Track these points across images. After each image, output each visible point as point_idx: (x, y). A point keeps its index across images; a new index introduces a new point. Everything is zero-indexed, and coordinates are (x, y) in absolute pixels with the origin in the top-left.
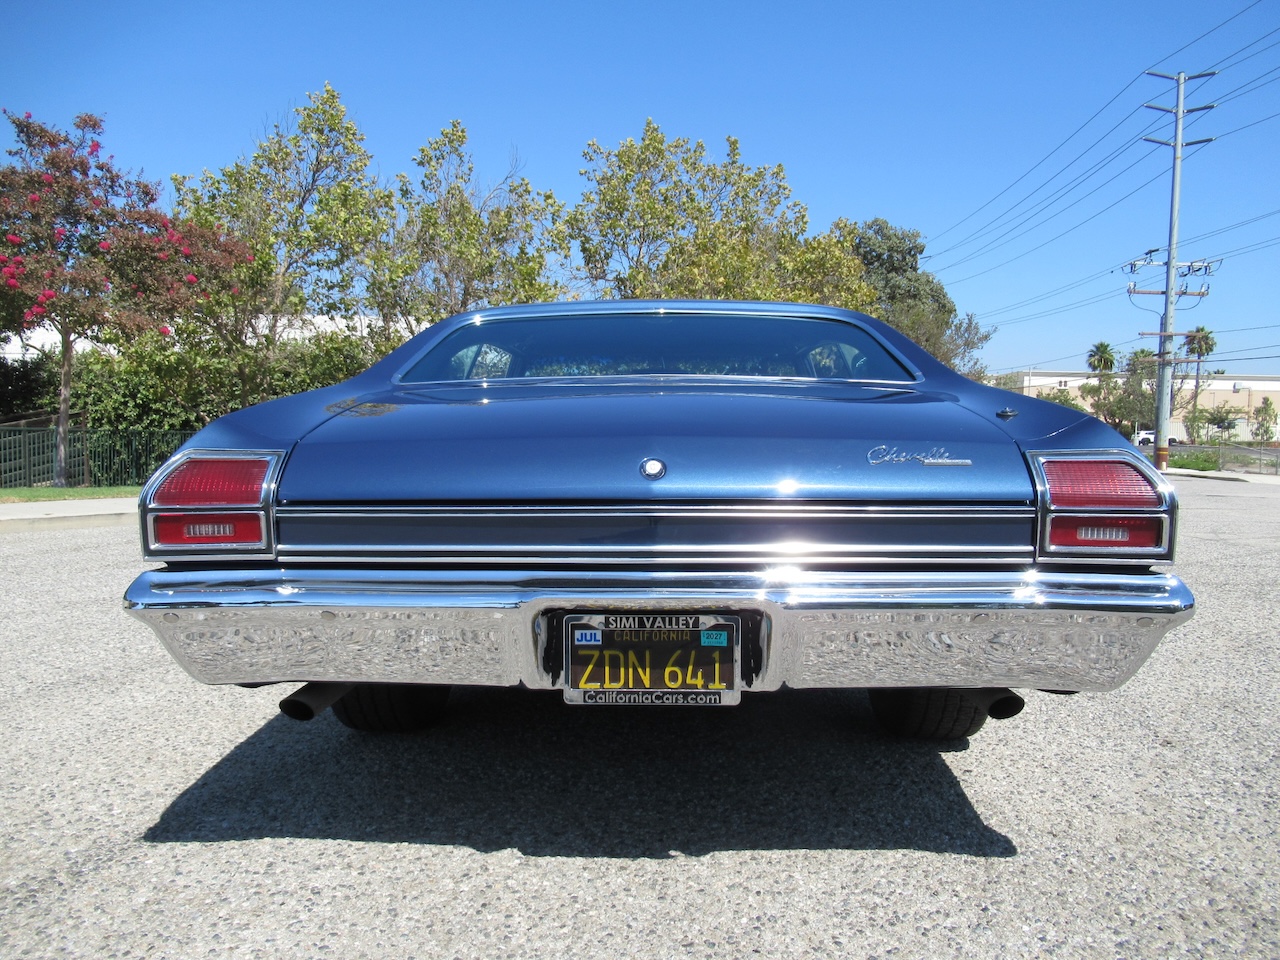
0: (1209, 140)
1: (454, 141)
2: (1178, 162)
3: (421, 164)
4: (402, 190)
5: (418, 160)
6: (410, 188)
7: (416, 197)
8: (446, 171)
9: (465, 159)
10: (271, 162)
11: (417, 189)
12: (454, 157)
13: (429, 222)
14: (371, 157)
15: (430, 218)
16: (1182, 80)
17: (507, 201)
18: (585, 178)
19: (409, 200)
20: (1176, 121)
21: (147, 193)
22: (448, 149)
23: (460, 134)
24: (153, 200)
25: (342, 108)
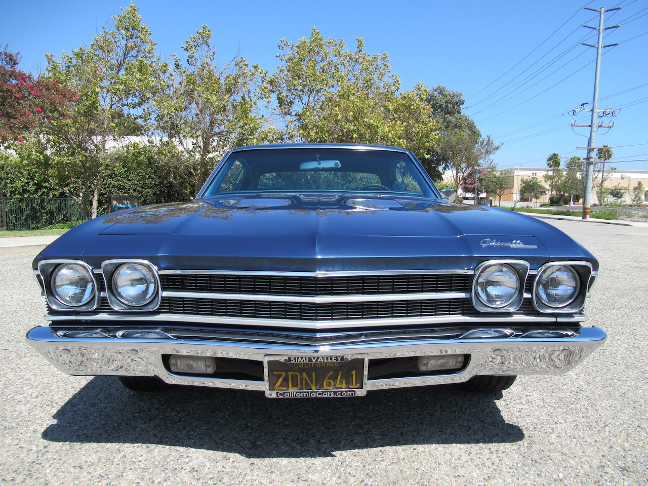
0: (616, 45)
1: (204, 38)
2: (599, 56)
3: (186, 50)
4: (175, 64)
5: (185, 47)
6: (180, 63)
7: (184, 68)
8: (200, 54)
9: (211, 47)
10: (101, 48)
11: (184, 64)
12: (205, 47)
13: (190, 81)
14: (156, 44)
15: (191, 80)
16: (603, 12)
17: (234, 71)
18: (279, 59)
19: (180, 70)
20: (599, 34)
21: (11, 60)
22: (201, 41)
23: (208, 32)
24: (15, 63)
25: (140, 16)
